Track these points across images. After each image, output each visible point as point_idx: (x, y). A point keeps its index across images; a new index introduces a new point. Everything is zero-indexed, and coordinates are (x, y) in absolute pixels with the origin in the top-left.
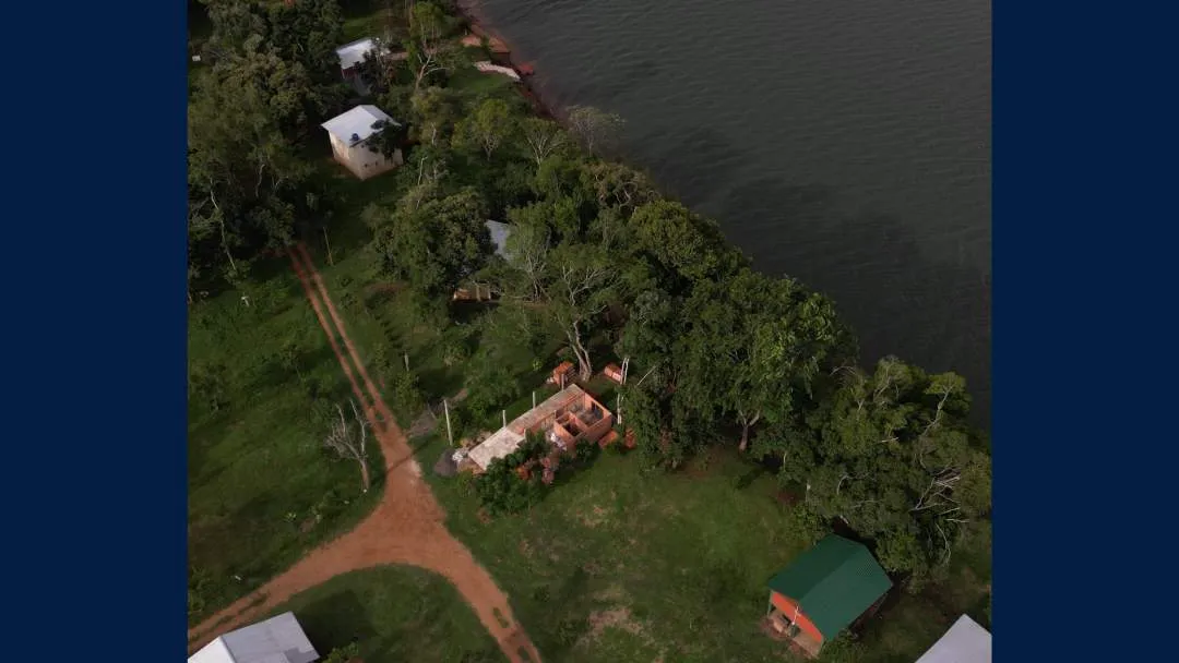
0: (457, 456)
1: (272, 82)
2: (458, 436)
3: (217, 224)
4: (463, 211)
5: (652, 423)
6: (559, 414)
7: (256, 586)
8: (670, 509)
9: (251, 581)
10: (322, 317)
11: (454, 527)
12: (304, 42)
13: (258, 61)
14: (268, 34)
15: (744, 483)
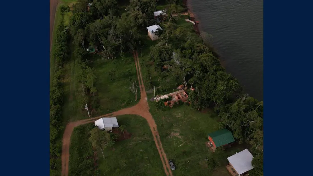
0: (155, 98)
1: (138, 17)
2: (156, 94)
3: (120, 44)
4: (168, 49)
5: (194, 98)
6: (177, 94)
7: (111, 112)
8: (195, 118)
9: (111, 111)
10: (137, 67)
11: (150, 111)
12: (147, 9)
13: (137, 12)
14: (140, 7)
15: (212, 117)
